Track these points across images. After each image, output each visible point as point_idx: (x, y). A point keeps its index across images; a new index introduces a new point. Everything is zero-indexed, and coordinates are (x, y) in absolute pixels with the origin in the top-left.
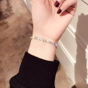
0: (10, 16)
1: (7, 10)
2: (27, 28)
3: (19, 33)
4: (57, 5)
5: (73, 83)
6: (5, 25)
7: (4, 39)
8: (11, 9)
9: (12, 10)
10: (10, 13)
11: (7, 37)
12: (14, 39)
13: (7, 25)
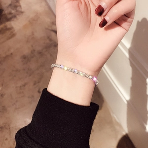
0: (18, 16)
1: (10, 5)
2: (49, 38)
3: (32, 46)
4: (100, 11)
5: (124, 131)
6: (7, 32)
7: (7, 57)
8: (17, 4)
9: (20, 6)
10: (17, 11)
11: (12, 54)
12: (24, 57)
13: (12, 32)
